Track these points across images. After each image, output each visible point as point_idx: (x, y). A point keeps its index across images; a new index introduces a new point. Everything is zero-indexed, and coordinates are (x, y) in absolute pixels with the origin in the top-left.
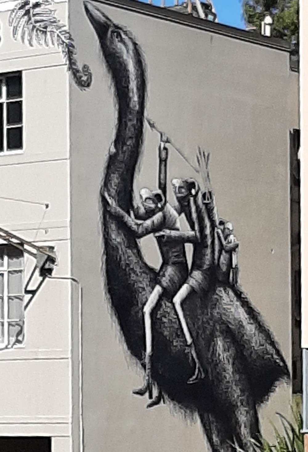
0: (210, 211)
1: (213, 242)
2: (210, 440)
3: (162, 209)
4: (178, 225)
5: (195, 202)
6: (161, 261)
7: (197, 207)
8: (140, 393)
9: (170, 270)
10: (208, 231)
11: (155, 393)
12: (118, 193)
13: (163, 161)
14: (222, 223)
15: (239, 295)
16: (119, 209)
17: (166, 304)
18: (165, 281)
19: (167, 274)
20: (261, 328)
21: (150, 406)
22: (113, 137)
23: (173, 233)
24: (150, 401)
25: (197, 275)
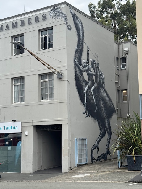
0: (98, 68)
1: (99, 76)
2: (100, 127)
3: (88, 66)
4: (92, 70)
5: (95, 65)
6: (88, 79)
7: (96, 67)
8: (84, 113)
9: (90, 82)
10: (98, 73)
11: (87, 114)
12: (78, 60)
13: (88, 54)
14: (101, 72)
15: (105, 90)
16: (78, 64)
17: (89, 90)
18: (89, 84)
19: (89, 83)
20: (110, 100)
21: (86, 117)
22: (77, 45)
23: (91, 72)
24: (86, 116)
25: (96, 84)
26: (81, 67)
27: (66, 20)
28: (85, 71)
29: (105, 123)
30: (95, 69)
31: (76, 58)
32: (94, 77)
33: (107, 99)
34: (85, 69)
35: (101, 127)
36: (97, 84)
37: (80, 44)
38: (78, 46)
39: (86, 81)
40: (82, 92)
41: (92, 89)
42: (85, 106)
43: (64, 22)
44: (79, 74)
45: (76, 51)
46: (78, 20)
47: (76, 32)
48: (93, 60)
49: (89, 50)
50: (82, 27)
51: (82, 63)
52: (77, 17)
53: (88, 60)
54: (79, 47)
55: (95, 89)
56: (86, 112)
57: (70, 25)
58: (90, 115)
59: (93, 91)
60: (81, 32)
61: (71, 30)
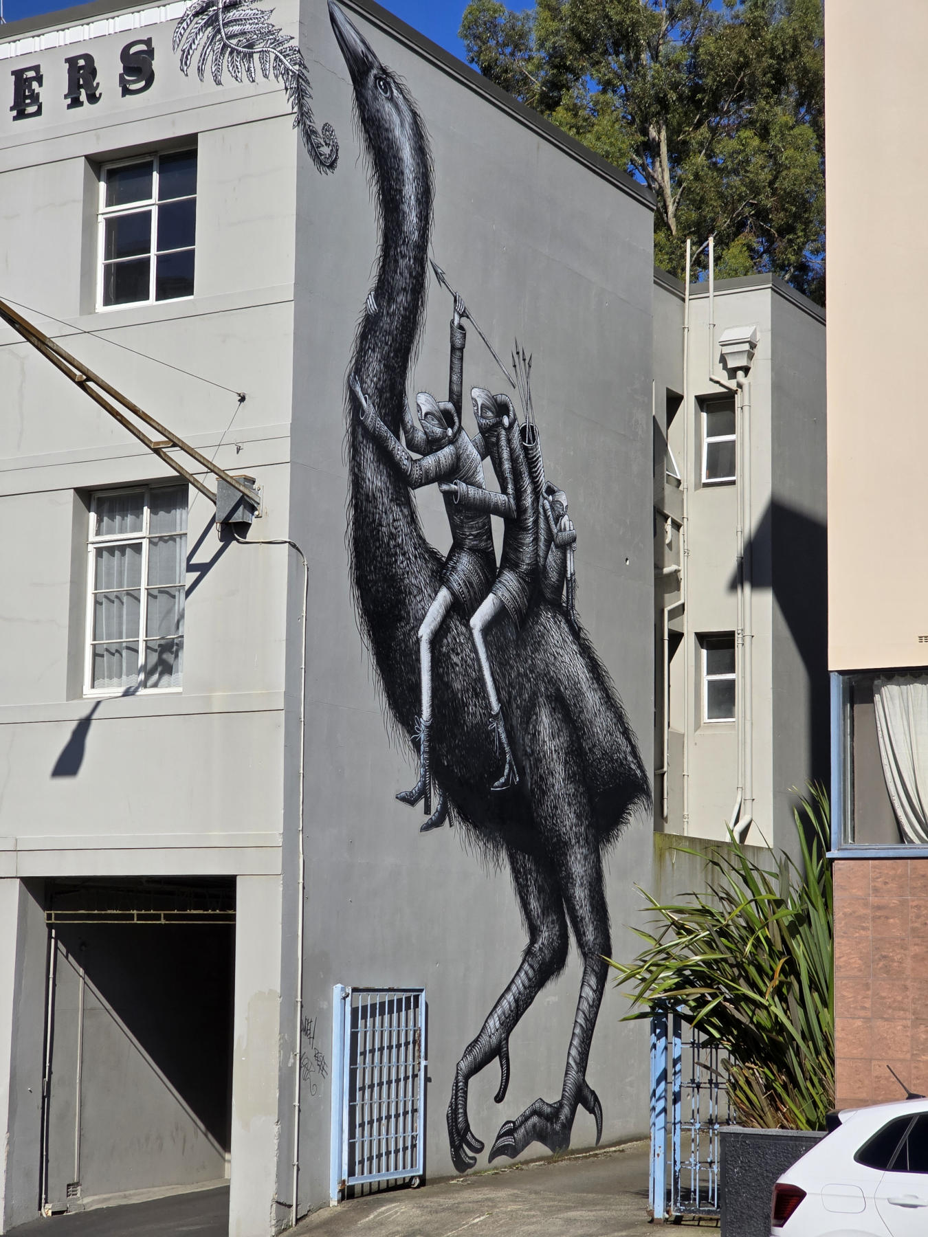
26: (400, 449)
27: (300, 93)
28: (427, 480)
29: (569, 876)
30: (507, 466)
31: (362, 382)
32: (498, 525)
33: (592, 699)
34: (429, 461)
35: (534, 904)
36: (521, 577)
37: (402, 280)
38: (383, 290)
39: (433, 554)
40: (399, 634)
41: (478, 620)
42: (416, 744)
43: (285, 103)
44: (384, 500)
45: (370, 324)
46: (391, 99)
47: (375, 189)
48: (494, 398)
49: (464, 321)
50: (421, 151)
51: (411, 417)
52: (384, 70)
53: (456, 398)
54: (391, 300)
55: (501, 614)
56: (423, 793)
57: (326, 128)
58: (454, 813)
59: (487, 630)
60: (410, 190)
61: (332, 166)
